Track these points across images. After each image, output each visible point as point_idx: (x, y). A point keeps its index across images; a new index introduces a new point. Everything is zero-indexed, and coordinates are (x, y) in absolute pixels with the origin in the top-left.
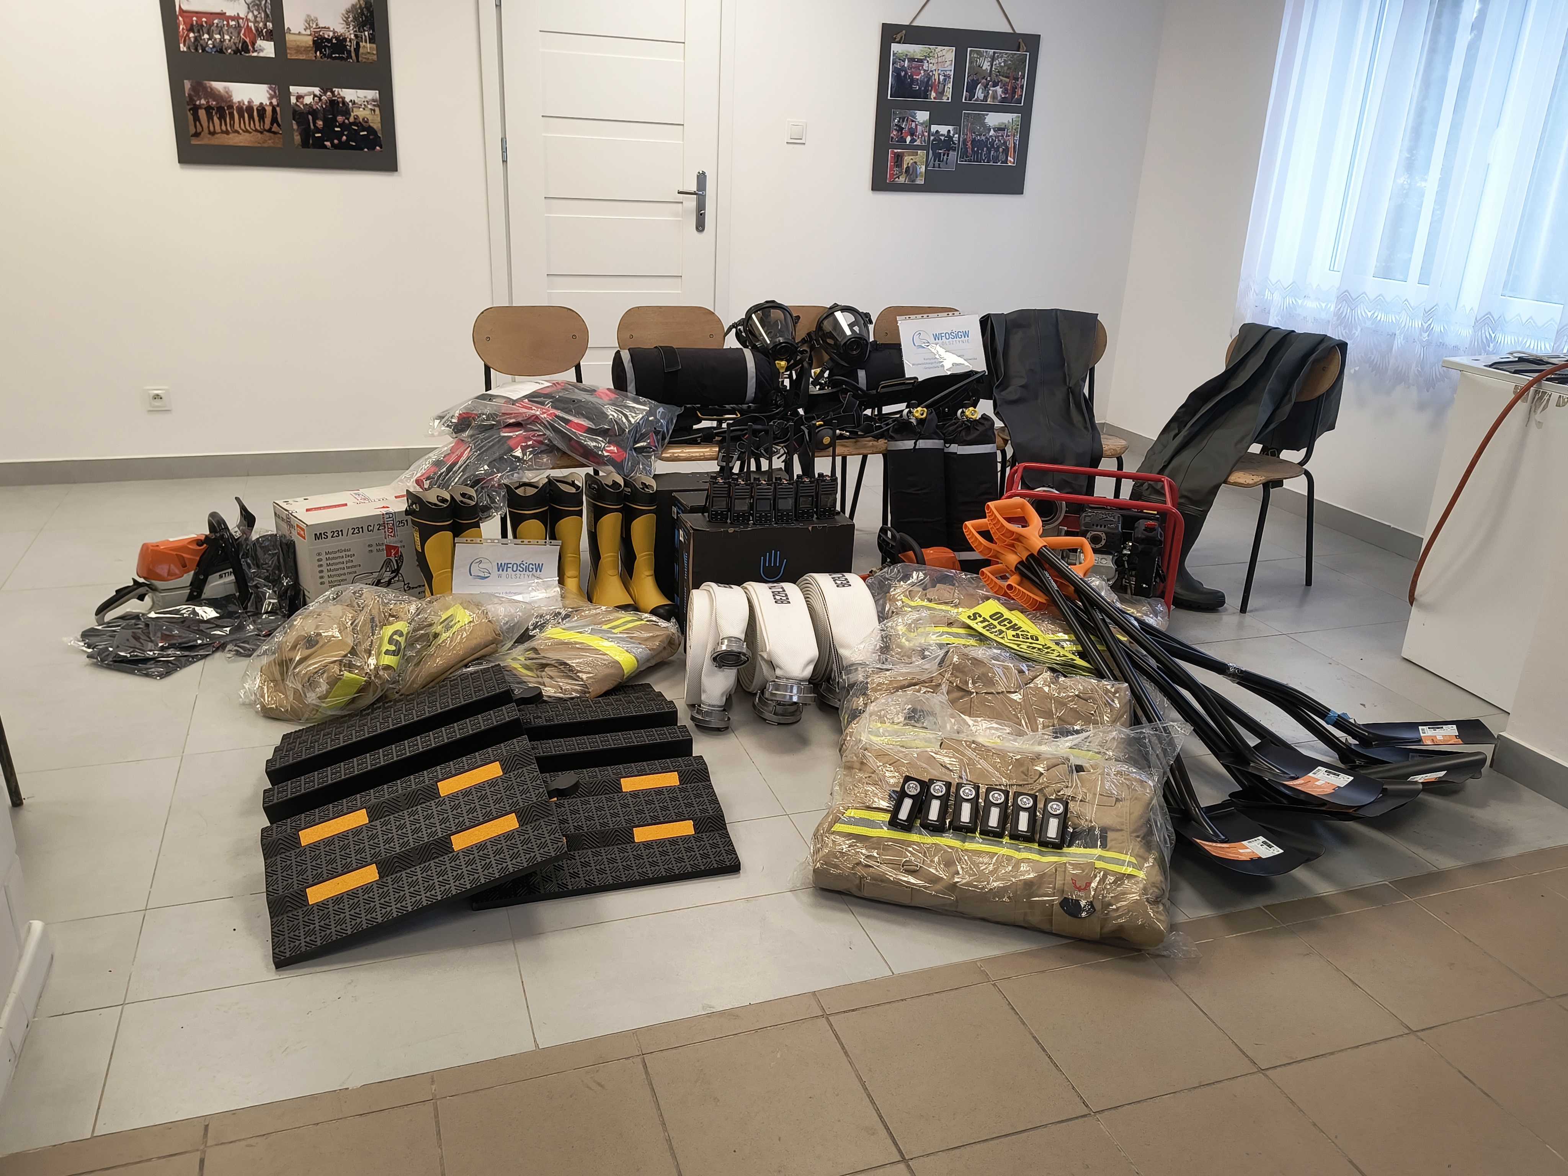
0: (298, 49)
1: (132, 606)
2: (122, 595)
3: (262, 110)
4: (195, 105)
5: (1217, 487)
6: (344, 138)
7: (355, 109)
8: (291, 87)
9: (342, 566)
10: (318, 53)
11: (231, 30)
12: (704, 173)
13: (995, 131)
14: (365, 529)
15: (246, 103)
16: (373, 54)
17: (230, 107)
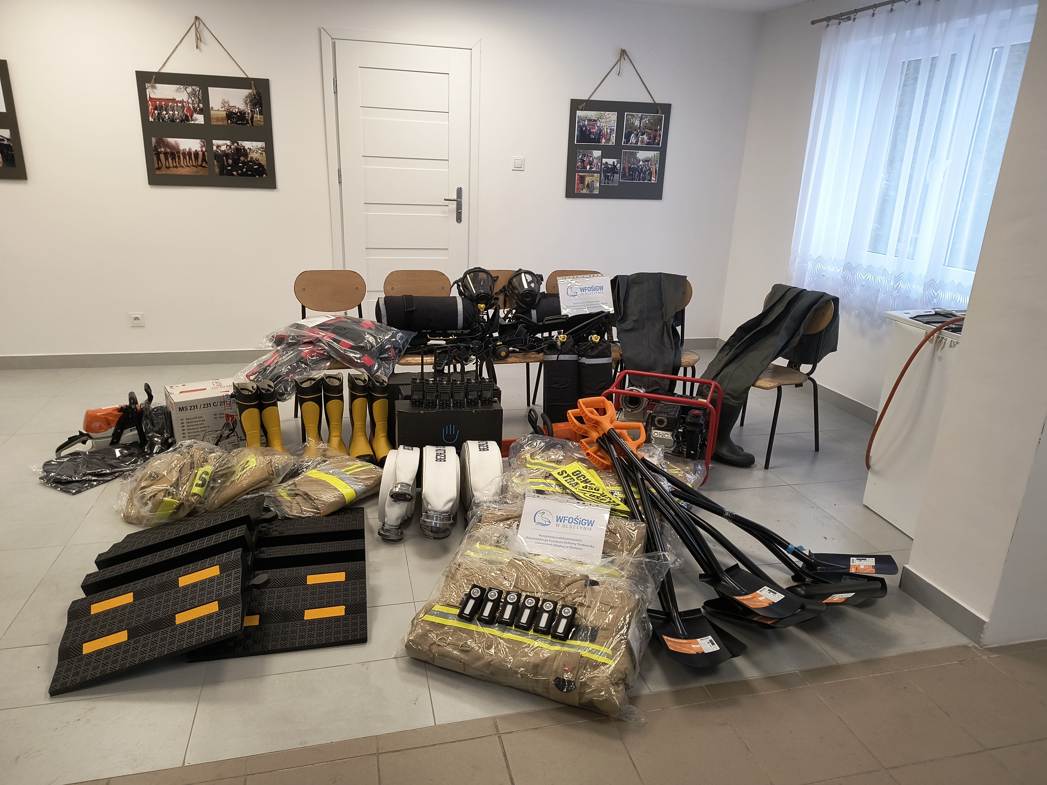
0: (217, 119)
1: (78, 447)
2: (72, 441)
3: (196, 154)
4: (158, 151)
5: (749, 388)
6: (245, 170)
7: (251, 153)
8: (213, 141)
9: (197, 427)
10: (229, 121)
11: (179, 108)
12: (461, 188)
13: (643, 162)
14: (212, 405)
15: (187, 150)
16: (262, 121)
17: (178, 152)
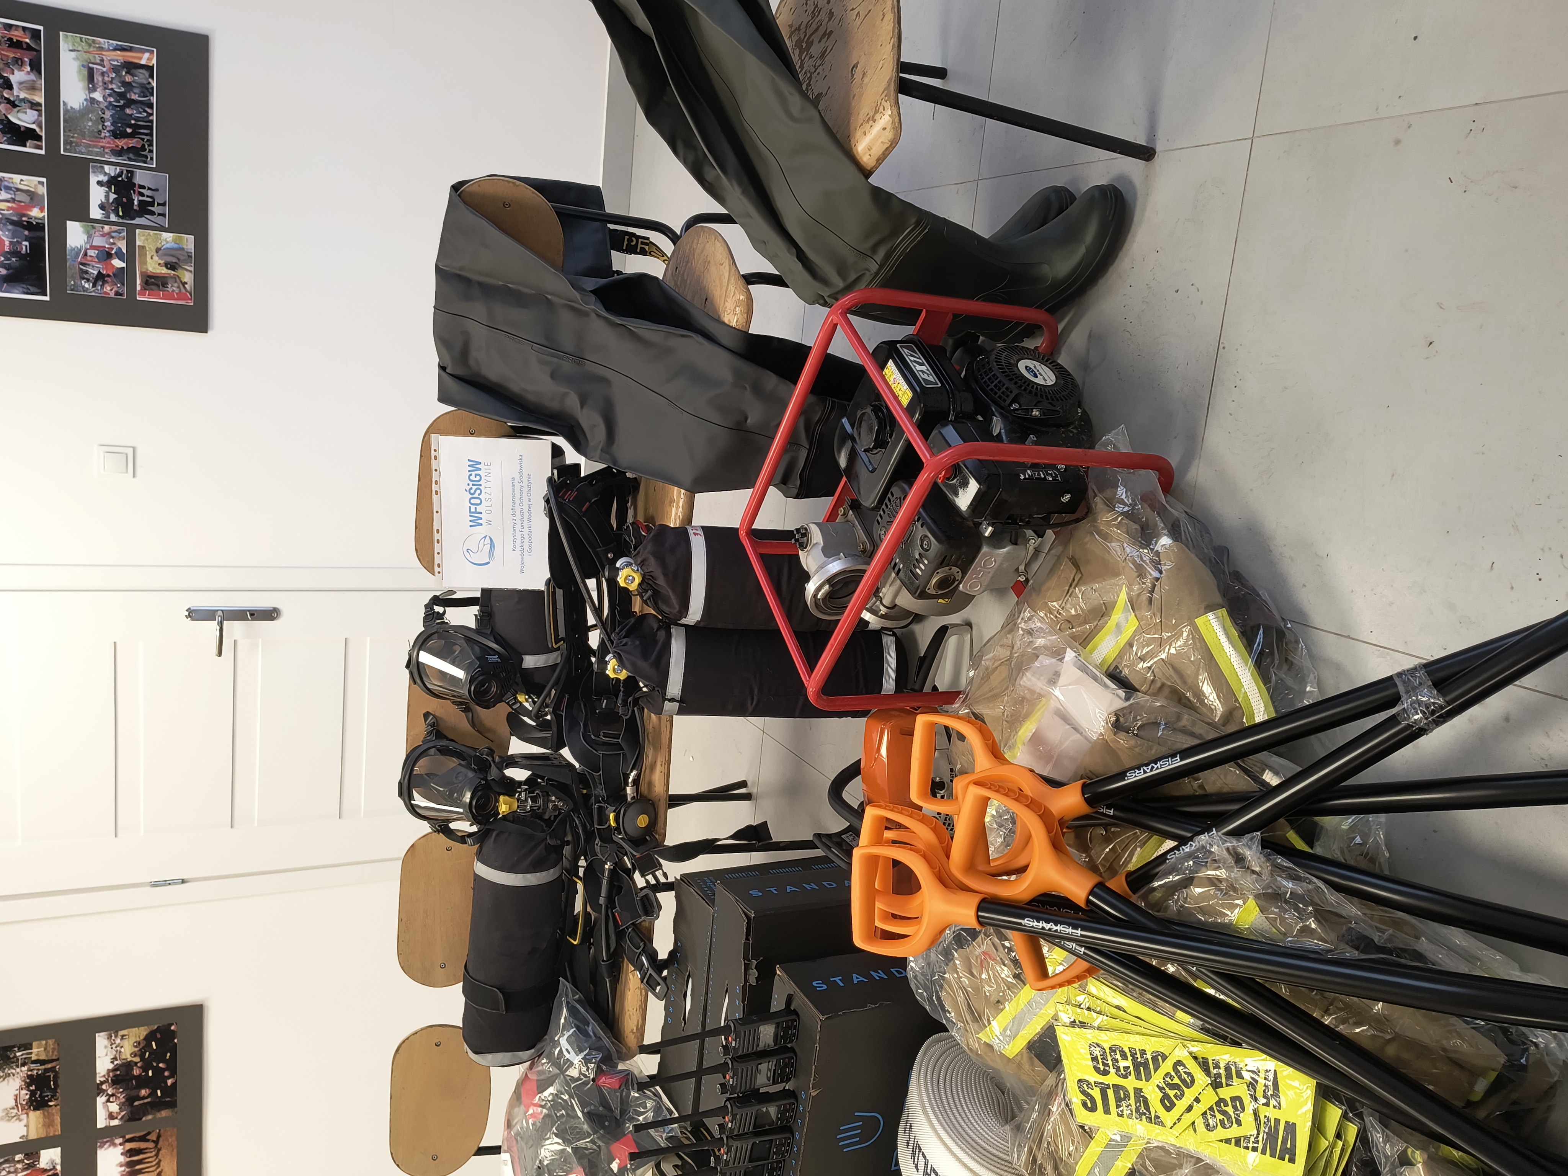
0: (48, 1124)
5: (856, 161)
6: (161, 1065)
7: (124, 1057)
8: (98, 1127)
16: (46, 1044)
